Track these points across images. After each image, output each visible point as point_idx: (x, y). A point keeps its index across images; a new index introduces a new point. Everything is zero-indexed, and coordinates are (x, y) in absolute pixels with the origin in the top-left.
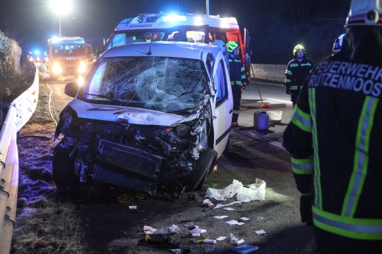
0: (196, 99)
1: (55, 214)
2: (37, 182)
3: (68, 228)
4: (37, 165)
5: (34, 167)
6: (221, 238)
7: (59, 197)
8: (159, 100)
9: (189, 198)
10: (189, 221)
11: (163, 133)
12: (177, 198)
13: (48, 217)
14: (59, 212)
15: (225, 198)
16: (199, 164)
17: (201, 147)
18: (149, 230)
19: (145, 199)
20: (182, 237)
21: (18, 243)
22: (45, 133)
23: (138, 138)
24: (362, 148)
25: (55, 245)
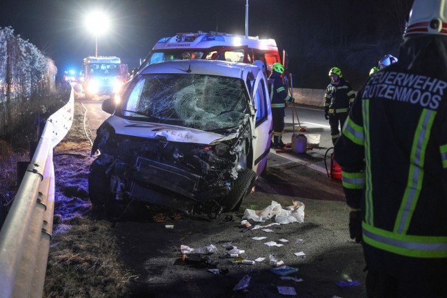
0: (235, 118)
1: (90, 231)
2: (72, 199)
3: (104, 245)
4: (72, 183)
5: (70, 185)
6: (260, 259)
7: (95, 214)
8: (198, 118)
9: (226, 218)
10: (226, 242)
11: (201, 151)
12: (215, 218)
13: (83, 234)
14: (95, 229)
15: (263, 219)
16: (237, 184)
17: (239, 167)
18: (187, 250)
19: (182, 218)
20: (219, 257)
21: (53, 260)
22: (80, 151)
23: (177, 156)
24: (417, 163)
25: (90, 262)
